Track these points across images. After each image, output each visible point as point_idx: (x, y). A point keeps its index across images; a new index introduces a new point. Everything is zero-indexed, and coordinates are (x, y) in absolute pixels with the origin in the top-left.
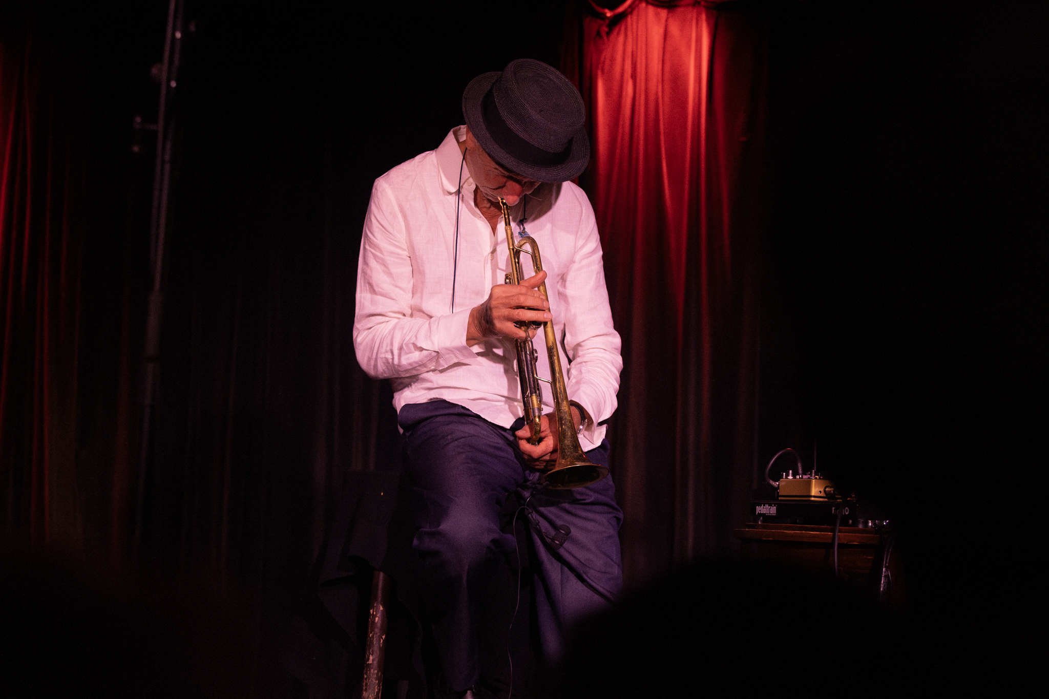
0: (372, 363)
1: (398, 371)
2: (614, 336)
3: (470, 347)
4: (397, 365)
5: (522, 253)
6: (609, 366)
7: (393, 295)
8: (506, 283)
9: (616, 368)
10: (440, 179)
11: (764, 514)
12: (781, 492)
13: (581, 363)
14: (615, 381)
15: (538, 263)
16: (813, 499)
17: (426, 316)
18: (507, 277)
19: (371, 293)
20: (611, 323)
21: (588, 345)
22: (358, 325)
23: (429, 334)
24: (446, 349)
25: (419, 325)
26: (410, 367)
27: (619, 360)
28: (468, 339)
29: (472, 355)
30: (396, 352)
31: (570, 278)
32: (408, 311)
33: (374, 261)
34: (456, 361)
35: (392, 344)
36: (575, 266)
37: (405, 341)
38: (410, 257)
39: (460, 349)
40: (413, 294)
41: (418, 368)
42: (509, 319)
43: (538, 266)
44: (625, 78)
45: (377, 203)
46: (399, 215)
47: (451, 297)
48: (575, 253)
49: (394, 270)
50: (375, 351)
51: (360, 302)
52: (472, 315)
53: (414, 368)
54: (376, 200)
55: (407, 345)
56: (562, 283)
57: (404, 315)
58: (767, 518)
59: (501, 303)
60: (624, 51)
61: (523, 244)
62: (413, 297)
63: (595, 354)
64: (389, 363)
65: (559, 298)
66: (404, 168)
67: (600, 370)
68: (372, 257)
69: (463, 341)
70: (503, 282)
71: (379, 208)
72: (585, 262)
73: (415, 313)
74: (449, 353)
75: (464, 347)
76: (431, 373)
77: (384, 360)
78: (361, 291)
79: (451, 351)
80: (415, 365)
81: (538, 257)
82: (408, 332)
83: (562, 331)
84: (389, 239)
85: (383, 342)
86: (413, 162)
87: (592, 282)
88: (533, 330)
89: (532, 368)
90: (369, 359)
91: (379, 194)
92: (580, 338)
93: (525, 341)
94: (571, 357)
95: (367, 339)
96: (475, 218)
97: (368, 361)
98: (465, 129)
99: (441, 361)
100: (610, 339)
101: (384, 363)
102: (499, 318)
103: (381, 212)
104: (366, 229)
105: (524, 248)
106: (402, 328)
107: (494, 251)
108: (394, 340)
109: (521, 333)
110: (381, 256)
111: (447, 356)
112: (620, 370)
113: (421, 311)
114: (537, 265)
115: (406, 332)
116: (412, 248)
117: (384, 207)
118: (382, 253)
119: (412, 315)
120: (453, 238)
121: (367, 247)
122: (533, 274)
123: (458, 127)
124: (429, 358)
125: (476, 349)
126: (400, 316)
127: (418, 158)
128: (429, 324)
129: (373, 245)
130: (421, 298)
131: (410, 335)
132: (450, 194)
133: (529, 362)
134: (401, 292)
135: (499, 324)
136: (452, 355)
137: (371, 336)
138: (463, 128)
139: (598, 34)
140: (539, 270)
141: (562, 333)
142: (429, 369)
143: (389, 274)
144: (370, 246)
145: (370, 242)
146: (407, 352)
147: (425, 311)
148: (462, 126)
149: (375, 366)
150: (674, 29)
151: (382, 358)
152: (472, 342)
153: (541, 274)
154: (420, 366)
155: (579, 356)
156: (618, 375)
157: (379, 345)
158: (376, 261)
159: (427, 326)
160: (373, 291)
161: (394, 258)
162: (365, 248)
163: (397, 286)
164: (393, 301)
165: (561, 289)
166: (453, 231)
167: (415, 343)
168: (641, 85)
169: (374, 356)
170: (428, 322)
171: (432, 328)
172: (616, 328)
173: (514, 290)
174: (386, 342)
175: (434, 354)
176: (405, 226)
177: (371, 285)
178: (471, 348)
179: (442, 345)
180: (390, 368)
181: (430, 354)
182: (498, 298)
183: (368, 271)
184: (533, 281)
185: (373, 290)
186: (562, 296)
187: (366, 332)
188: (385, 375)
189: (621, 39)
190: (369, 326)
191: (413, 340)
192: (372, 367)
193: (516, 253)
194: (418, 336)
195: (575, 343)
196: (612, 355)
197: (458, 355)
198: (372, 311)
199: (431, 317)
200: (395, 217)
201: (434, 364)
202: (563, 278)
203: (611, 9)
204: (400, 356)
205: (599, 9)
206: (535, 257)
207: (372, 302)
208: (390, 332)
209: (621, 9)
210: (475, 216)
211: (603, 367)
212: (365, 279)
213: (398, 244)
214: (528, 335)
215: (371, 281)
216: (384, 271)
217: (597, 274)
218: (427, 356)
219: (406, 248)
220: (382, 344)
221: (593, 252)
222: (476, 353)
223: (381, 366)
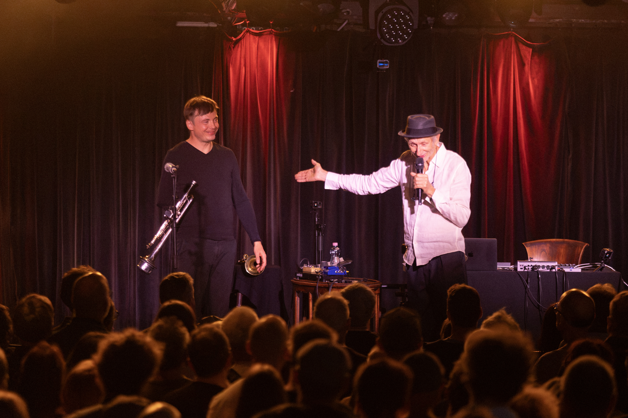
11: (299, 276)
12: (304, 270)
16: (312, 273)
44: (241, 67)
58: (300, 277)
60: (241, 55)
139: (230, 47)
150: (262, 44)
168: (248, 69)
189: (239, 49)
203: (235, 37)
205: (230, 37)
209: (239, 37)
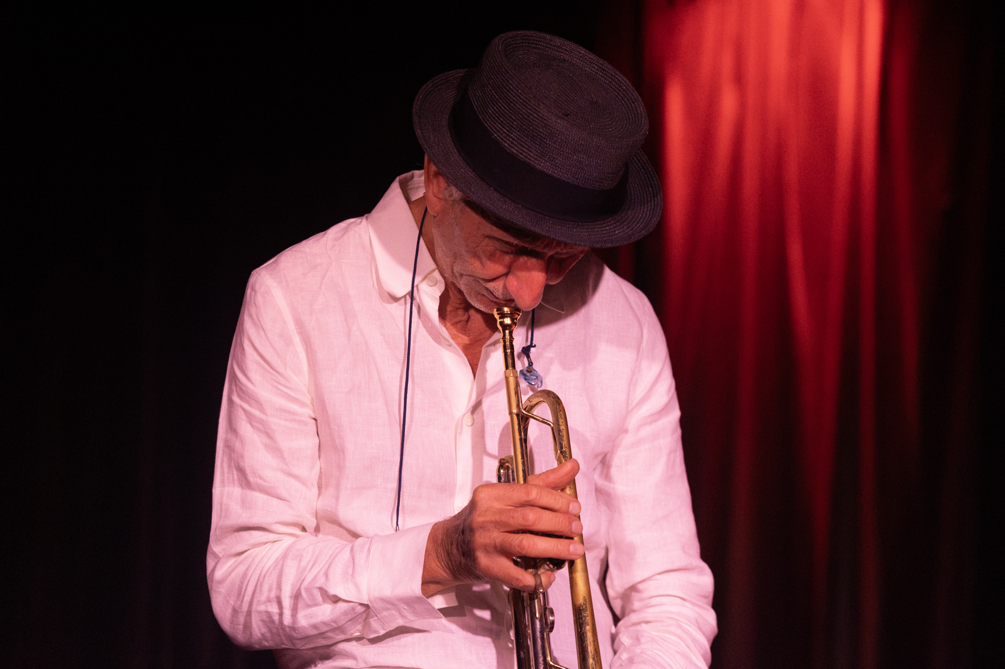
0: (242, 619)
1: (291, 638)
2: (701, 572)
3: (428, 598)
4: (290, 627)
5: (532, 421)
6: (690, 629)
7: (283, 492)
8: (499, 478)
9: (704, 634)
10: (374, 271)
13: (639, 623)
14: (702, 660)
15: (565, 443)
17: (345, 532)
18: (502, 465)
19: (241, 486)
20: (695, 547)
21: (650, 589)
22: (216, 547)
23: (350, 572)
24: (383, 600)
25: (330, 553)
26: (315, 632)
27: (710, 618)
28: (425, 582)
29: (431, 612)
30: (287, 603)
31: (617, 461)
32: (310, 522)
33: (249, 425)
34: (400, 622)
35: (279, 587)
36: (628, 439)
37: (305, 584)
38: (315, 419)
39: (409, 602)
40: (320, 488)
41: (329, 634)
42: (505, 552)
43: (563, 450)
45: (255, 316)
46: (297, 340)
47: (393, 495)
48: (628, 412)
49: (284, 443)
50: (247, 598)
51: (221, 504)
52: (433, 537)
53: (321, 635)
54: (253, 310)
55: (308, 590)
56: (602, 472)
57: (304, 529)
59: (491, 522)
61: (537, 404)
62: (319, 494)
63: (664, 608)
64: (273, 622)
65: (597, 500)
66: (307, 250)
67: (673, 638)
68: (244, 417)
69: (414, 587)
70: (495, 480)
71: (259, 326)
72: (646, 431)
73: (326, 526)
74: (387, 609)
75: (418, 600)
76: (354, 643)
77: (265, 617)
78: (223, 481)
79: (393, 604)
80: (324, 629)
81: (564, 433)
82: (311, 564)
83: (602, 560)
84: (275, 384)
85: (262, 583)
86: (325, 238)
87: (660, 468)
88: (549, 573)
89: (543, 647)
90: (235, 611)
91: (259, 299)
92: (638, 575)
93: (533, 594)
94: (618, 612)
95: (233, 575)
96: (440, 347)
97: (233, 616)
98: (423, 178)
99: (374, 623)
100: (693, 578)
101: (263, 621)
102: (486, 548)
103: (262, 333)
104: (232, 365)
105: (536, 412)
106: (299, 558)
107: (477, 407)
108: (284, 580)
109: (527, 578)
110: (262, 416)
111: (385, 613)
112: (712, 638)
113: (335, 522)
114: (562, 448)
115: (308, 564)
116: (320, 402)
117: (267, 322)
118: (262, 410)
119: (317, 530)
120: (398, 384)
121: (235, 398)
122: (556, 465)
123: (408, 174)
124: (350, 616)
125: (439, 602)
126: (297, 531)
127: (334, 231)
128: (352, 550)
129: (245, 394)
130: (337, 498)
131: (315, 571)
132: (395, 299)
133: (538, 634)
134: (298, 485)
135: (484, 560)
136: (394, 612)
137: (241, 569)
138: (419, 177)
140: (564, 457)
141: (601, 565)
142: (348, 637)
143: (275, 450)
144: (239, 396)
145: (241, 389)
146: (309, 602)
147: (344, 524)
148: (417, 172)
149: (247, 626)
151: (260, 612)
152: (433, 587)
153: (568, 466)
154: (333, 630)
155: (634, 611)
156: (707, 646)
157: (256, 586)
158: (251, 424)
159: (346, 554)
160: (245, 482)
161: (286, 420)
162: (230, 401)
163: (290, 475)
164: (282, 501)
165: (601, 482)
166: (399, 371)
167: (324, 587)
169: (245, 607)
170: (350, 545)
171: (357, 561)
172: (705, 556)
173: (517, 493)
174: (270, 581)
175: (360, 609)
176: (308, 360)
177: (241, 471)
178: (430, 600)
179: (377, 594)
180: (275, 631)
181: (353, 609)
182: (486, 511)
183: (238, 445)
184: (552, 478)
185: (244, 479)
186: (603, 495)
187: (231, 562)
188: (266, 644)
190: (240, 549)
191: (321, 582)
192: (241, 627)
193: (523, 420)
194: (331, 576)
195: (627, 586)
196: (697, 609)
197: (406, 613)
198: (245, 519)
199: (355, 535)
200: (289, 342)
201: (359, 627)
202: (604, 462)
204: (295, 610)
206: (559, 431)
207: (245, 504)
208: (276, 562)
210: (439, 343)
211: (679, 632)
212: (230, 458)
213: (292, 394)
214: (539, 582)
215: (242, 464)
216: (266, 446)
217: (669, 454)
218: (345, 613)
219: (308, 402)
220: (261, 586)
221: (664, 411)
222: (439, 610)
223: (258, 627)
